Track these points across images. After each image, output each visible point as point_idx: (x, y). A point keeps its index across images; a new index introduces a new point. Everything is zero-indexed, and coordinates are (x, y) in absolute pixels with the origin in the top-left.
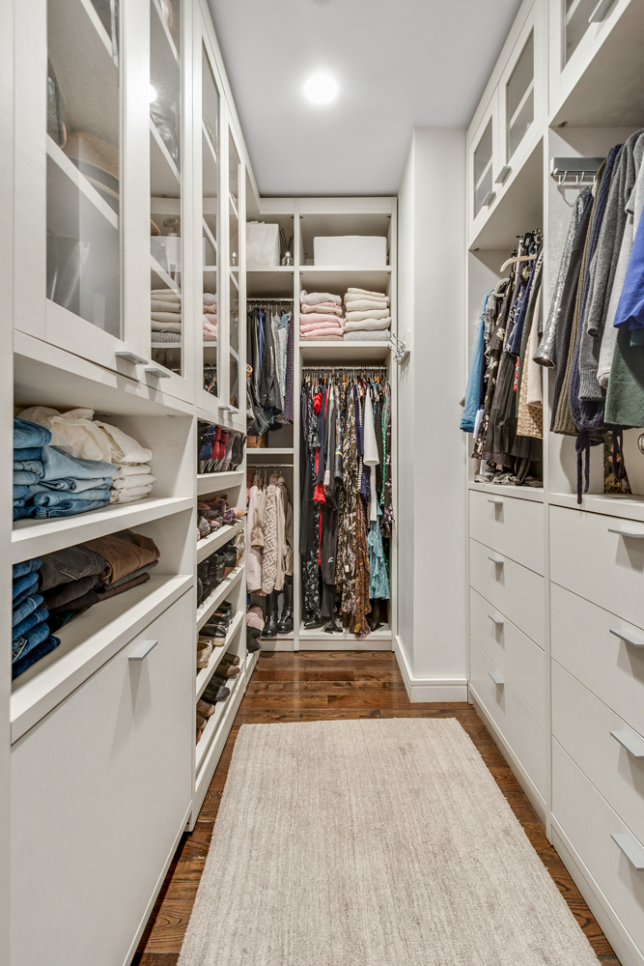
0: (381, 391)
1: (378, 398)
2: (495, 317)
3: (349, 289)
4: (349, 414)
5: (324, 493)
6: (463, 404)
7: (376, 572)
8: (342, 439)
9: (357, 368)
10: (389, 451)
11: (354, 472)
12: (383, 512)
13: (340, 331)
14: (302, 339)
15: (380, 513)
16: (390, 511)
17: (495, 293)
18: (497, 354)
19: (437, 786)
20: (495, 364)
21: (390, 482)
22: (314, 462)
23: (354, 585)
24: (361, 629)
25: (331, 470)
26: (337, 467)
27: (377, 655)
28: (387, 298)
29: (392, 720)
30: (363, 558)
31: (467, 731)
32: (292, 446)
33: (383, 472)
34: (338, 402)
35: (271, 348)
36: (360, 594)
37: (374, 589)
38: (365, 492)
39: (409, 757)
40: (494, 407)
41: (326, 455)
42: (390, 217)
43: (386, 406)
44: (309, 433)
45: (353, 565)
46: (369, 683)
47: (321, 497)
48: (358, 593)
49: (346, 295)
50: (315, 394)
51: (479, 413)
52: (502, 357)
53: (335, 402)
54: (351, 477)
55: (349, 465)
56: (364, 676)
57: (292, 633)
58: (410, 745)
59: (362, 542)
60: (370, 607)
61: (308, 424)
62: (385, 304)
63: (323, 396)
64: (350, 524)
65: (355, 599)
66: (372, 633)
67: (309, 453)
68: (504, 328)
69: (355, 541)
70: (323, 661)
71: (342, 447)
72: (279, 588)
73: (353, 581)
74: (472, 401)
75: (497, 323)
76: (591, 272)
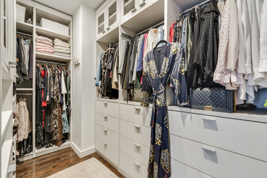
0: (67, 72)
1: (66, 74)
2: (104, 60)
3: (56, 39)
4: (56, 78)
5: (46, 103)
6: (95, 79)
7: (65, 125)
8: (53, 86)
9: (57, 63)
10: (69, 90)
11: (58, 96)
12: (68, 107)
13: (52, 51)
14: (37, 51)
15: (67, 108)
16: (70, 107)
17: (104, 54)
18: (105, 69)
19: (94, 174)
20: (105, 71)
21: (70, 99)
22: (41, 93)
23: (58, 131)
24: (60, 144)
25: (49, 95)
26: (52, 95)
27: (66, 150)
28: (69, 45)
29: (77, 165)
30: (61, 122)
31: (97, 159)
32: (32, 87)
33: (67, 96)
34: (51, 74)
35: (22, 52)
36: (60, 133)
37: (64, 131)
38: (62, 102)
39: (84, 171)
40: (105, 81)
41: (47, 91)
42: (70, 21)
43: (68, 77)
44: (39, 84)
45: (57, 125)
46: (66, 158)
47: (45, 105)
48: (59, 133)
49: (55, 40)
50: (42, 71)
51: (100, 82)
52: (106, 69)
53: (50, 74)
54: (57, 98)
55: (56, 94)
56: (63, 157)
57: (32, 152)
58: (84, 168)
59: (60, 117)
60: (63, 136)
61: (39, 80)
62: (69, 47)
63: (45, 71)
64: (56, 112)
65: (58, 135)
66: (64, 144)
67: (39, 90)
68: (107, 63)
69: (58, 117)
70: (46, 158)
71: (53, 88)
72: (26, 138)
73: (58, 129)
74: (98, 79)
75: (105, 61)
76: (131, 59)
